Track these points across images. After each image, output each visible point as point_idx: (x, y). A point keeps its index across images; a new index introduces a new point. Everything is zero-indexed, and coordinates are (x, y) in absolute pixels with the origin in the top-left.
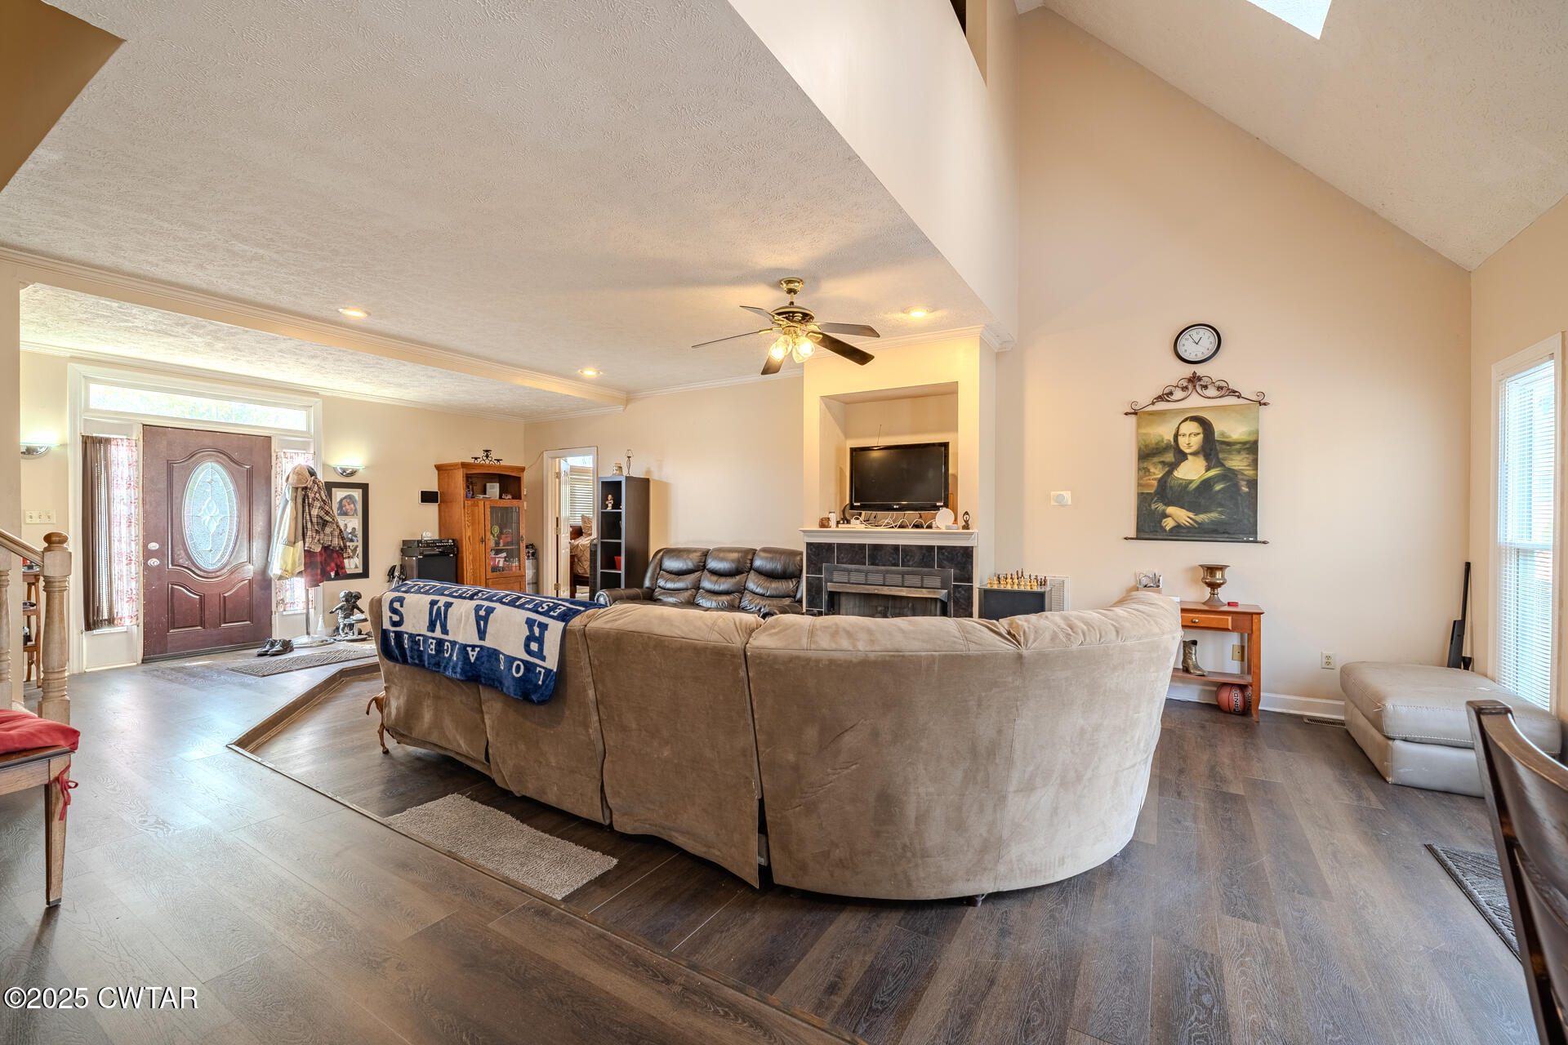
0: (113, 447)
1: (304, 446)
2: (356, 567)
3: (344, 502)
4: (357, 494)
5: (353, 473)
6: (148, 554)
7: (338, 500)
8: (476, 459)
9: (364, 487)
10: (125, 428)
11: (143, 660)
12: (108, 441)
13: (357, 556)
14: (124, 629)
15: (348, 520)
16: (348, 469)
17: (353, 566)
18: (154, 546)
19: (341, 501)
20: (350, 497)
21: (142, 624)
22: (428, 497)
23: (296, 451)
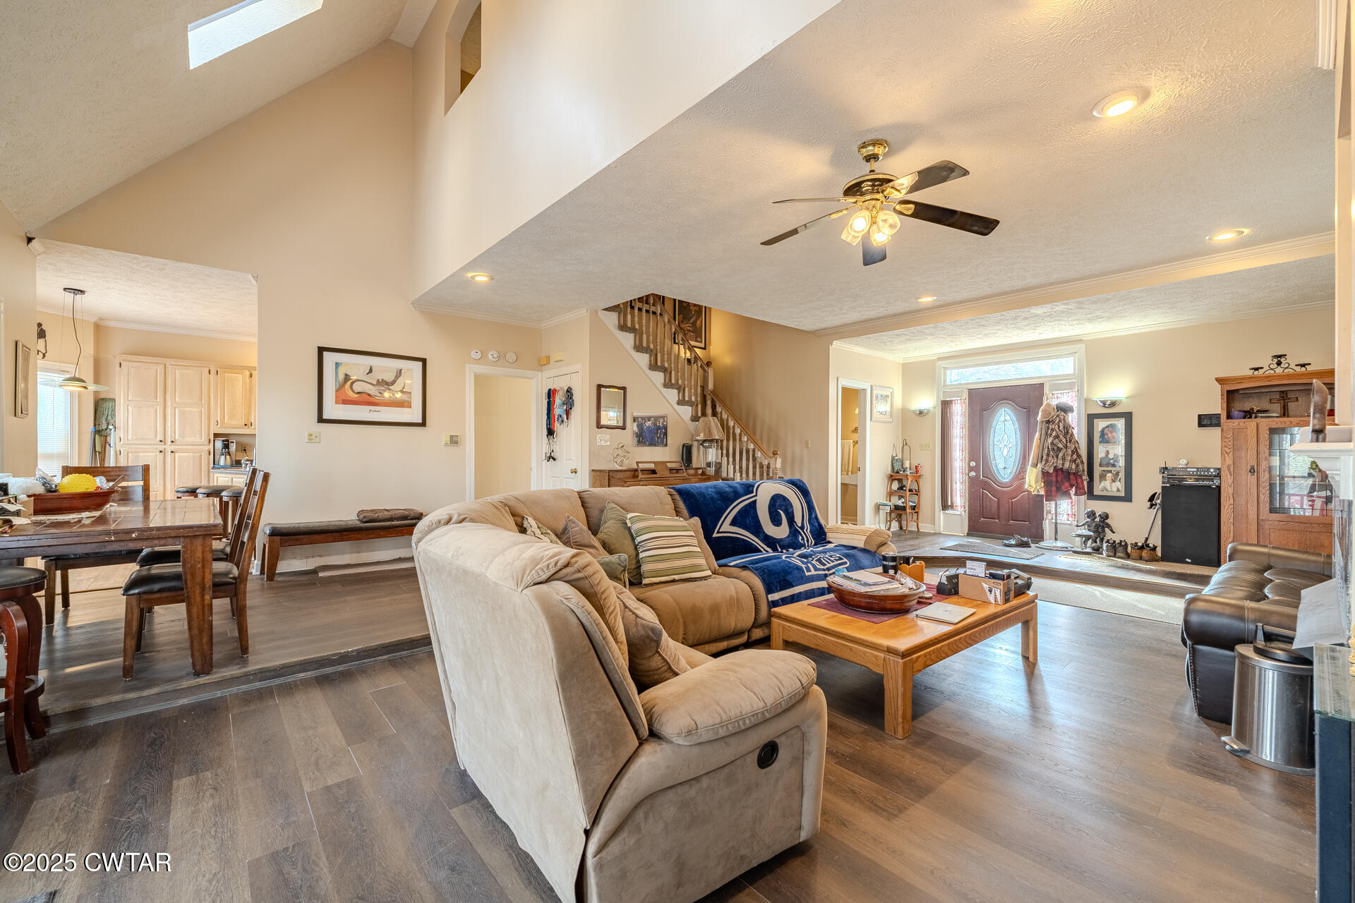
0: (954, 405)
1: (1070, 386)
2: (1118, 490)
3: (1106, 431)
4: (1120, 424)
5: (1113, 404)
6: (971, 469)
7: (1100, 429)
8: (1257, 369)
9: (1128, 417)
10: (958, 394)
11: (968, 533)
12: (951, 401)
13: (1120, 481)
14: (958, 513)
15: (1110, 447)
16: (1107, 401)
17: (1115, 489)
18: (973, 464)
19: (1103, 430)
20: (1112, 426)
21: (967, 512)
22: (1206, 421)
23: (1060, 392)
